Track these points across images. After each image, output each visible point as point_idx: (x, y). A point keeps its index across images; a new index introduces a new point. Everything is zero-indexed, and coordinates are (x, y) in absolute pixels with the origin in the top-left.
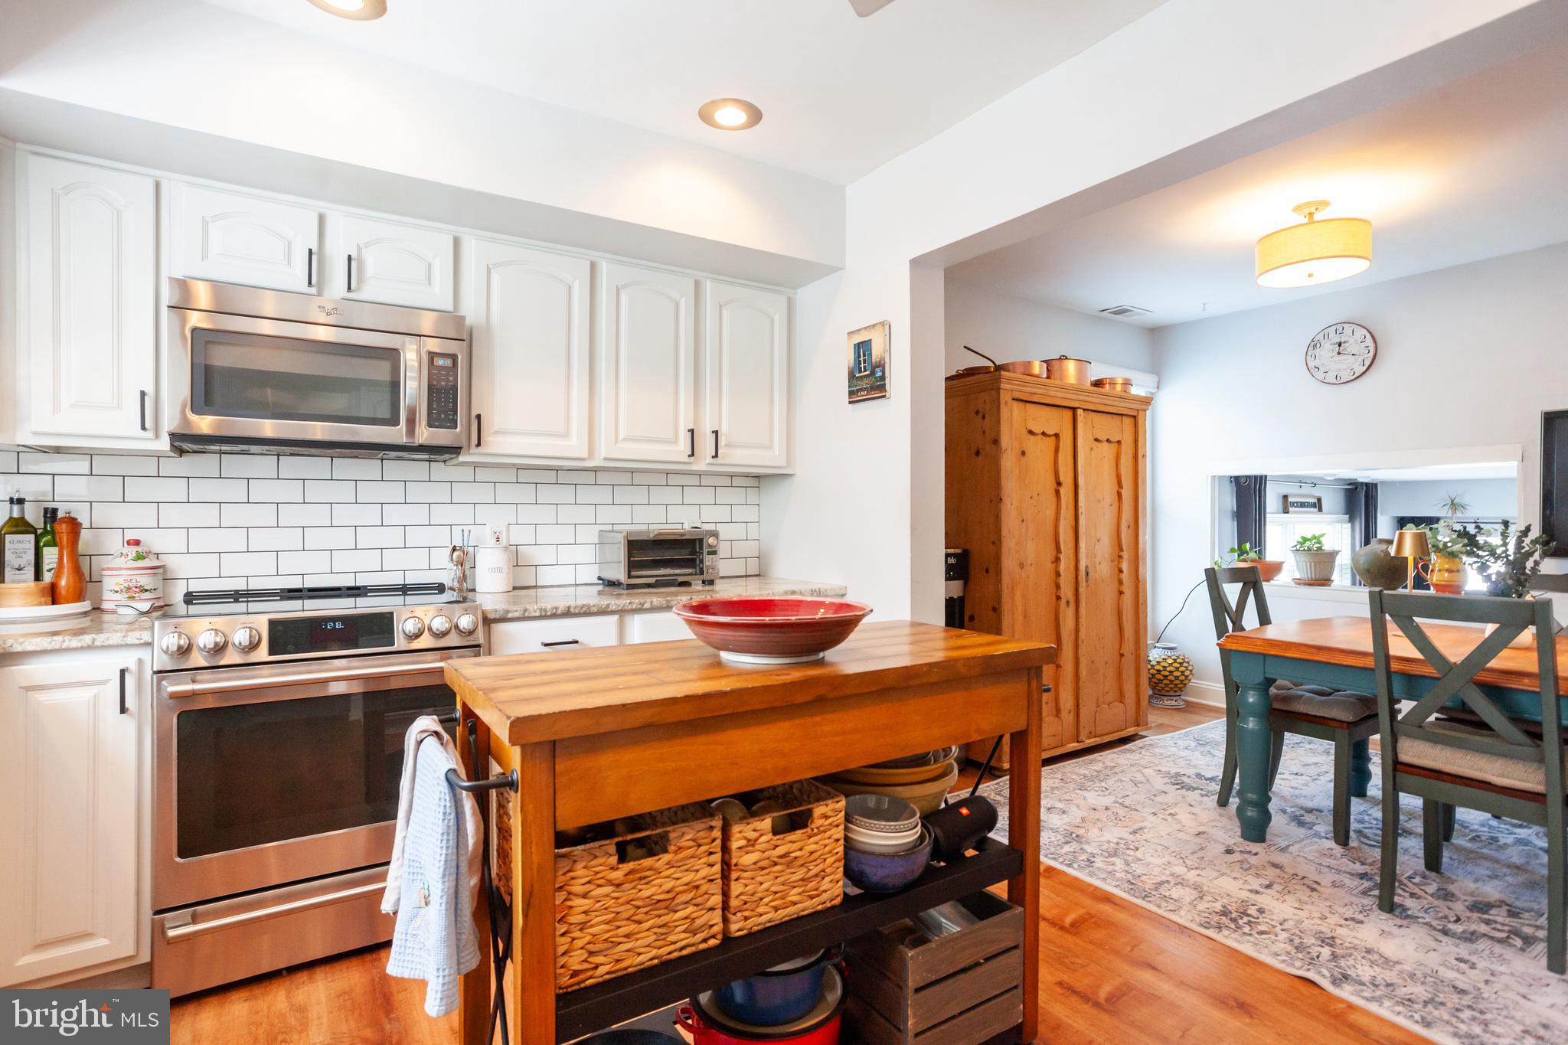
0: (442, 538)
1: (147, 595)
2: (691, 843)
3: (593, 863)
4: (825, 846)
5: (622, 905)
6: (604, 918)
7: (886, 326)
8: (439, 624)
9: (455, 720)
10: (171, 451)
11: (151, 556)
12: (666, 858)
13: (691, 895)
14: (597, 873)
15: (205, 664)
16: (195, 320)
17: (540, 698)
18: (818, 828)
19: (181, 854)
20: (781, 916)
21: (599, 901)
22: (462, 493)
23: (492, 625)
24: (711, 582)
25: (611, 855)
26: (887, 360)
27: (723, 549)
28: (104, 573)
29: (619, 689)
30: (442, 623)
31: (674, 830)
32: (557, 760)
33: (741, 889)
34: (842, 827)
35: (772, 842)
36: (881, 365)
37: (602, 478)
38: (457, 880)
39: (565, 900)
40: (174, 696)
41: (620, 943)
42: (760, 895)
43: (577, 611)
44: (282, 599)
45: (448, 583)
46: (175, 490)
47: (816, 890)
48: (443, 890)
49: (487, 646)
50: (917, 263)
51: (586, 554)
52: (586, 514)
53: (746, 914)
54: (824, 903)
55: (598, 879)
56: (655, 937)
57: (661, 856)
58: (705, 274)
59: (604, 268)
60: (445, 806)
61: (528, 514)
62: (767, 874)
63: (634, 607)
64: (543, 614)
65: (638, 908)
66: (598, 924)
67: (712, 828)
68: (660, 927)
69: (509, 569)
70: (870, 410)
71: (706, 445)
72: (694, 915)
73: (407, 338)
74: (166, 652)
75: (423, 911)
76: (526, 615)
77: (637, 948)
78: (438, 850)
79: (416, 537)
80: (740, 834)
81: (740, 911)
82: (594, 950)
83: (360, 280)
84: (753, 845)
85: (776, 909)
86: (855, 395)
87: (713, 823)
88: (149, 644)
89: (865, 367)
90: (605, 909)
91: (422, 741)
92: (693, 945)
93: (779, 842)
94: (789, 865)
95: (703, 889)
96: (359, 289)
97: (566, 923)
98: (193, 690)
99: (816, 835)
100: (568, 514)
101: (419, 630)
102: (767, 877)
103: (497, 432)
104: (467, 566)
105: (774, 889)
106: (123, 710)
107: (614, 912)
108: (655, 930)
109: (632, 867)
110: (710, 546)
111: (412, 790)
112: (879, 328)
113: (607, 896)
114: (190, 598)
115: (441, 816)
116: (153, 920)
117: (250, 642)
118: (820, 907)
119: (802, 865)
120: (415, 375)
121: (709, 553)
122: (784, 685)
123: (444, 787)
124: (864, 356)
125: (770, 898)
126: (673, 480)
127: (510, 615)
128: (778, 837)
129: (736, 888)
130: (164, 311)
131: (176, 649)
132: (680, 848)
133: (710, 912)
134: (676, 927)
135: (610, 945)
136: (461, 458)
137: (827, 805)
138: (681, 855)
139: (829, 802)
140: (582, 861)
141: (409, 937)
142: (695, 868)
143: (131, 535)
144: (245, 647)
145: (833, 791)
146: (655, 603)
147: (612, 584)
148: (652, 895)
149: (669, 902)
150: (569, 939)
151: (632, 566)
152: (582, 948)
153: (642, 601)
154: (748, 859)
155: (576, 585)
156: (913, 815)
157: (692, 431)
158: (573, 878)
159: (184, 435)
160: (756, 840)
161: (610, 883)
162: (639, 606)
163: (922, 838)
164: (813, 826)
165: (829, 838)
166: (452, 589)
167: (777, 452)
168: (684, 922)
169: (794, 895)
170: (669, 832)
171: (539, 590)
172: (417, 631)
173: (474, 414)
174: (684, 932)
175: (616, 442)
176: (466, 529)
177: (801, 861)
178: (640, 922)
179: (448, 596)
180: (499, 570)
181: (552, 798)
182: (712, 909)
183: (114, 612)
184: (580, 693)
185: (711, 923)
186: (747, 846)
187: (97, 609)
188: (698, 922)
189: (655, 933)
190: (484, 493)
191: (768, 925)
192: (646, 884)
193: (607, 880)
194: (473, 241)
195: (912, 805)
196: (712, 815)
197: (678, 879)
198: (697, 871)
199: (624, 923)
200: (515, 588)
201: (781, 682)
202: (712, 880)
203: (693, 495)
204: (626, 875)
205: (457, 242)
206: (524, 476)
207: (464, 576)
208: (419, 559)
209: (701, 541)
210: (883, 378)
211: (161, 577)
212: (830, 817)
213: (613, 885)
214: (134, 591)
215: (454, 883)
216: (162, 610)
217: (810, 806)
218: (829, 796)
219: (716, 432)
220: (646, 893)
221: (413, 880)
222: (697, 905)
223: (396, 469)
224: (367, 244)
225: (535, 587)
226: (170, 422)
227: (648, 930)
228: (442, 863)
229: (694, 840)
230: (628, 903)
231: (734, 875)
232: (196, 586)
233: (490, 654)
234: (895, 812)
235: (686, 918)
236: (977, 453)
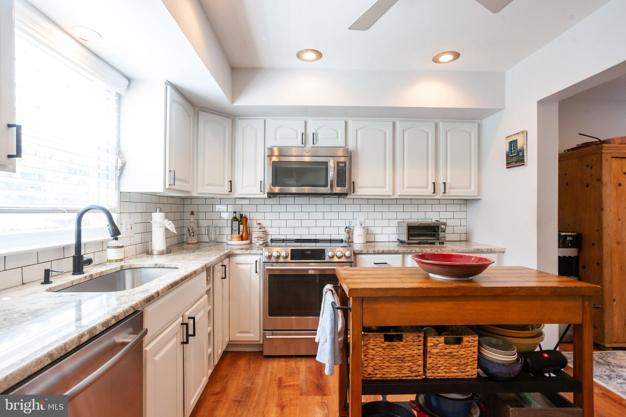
0: (343, 224)
1: (262, 239)
2: (411, 340)
3: (376, 339)
4: (469, 353)
5: (385, 356)
6: (380, 358)
7: (525, 133)
8: (339, 254)
9: (338, 287)
10: (268, 197)
11: (263, 228)
12: (402, 343)
13: (411, 359)
14: (377, 343)
15: (275, 261)
16: (274, 159)
17: (360, 283)
18: (465, 345)
19: (270, 315)
20: (448, 376)
21: (378, 353)
22: (349, 208)
23: (357, 255)
24: (443, 243)
25: (382, 338)
26: (525, 148)
27: (448, 230)
28: (253, 232)
29: (387, 283)
30: (340, 254)
31: (405, 334)
32: (364, 303)
33: (431, 361)
34: (477, 347)
35: (444, 347)
36: (522, 151)
37: (399, 202)
38: (334, 336)
39: (366, 350)
40: (268, 270)
41: (385, 369)
42: (439, 365)
43: (386, 252)
44: (296, 242)
45: (344, 239)
46: (268, 209)
47: (464, 369)
48: (330, 338)
49: (355, 263)
50: (541, 103)
51: (393, 230)
52: (393, 215)
53: (433, 371)
54: (468, 376)
55: (378, 345)
56: (397, 370)
57: (400, 342)
58: (439, 120)
59: (398, 124)
60: (331, 313)
61: (372, 215)
62: (442, 358)
63: (408, 252)
64: (374, 252)
65: (391, 358)
66: (377, 360)
67: (419, 336)
68: (399, 367)
69: (365, 235)
70: (517, 171)
71: (441, 188)
72: (412, 366)
73: (330, 158)
74: (266, 257)
75: (325, 344)
76: (368, 252)
77: (390, 372)
78: (329, 326)
79: (334, 223)
80: (431, 341)
81: (431, 369)
82: (375, 368)
83: (317, 140)
84: (436, 346)
85: (446, 372)
86: (509, 165)
87: (420, 335)
88: (262, 254)
89: (514, 152)
90: (380, 356)
91: (327, 292)
92: (411, 377)
93: (447, 347)
94: (452, 357)
95: (416, 357)
96: (316, 143)
97: (366, 357)
98: (272, 269)
99: (464, 348)
100: (386, 216)
101: (333, 255)
102: (442, 359)
103: (360, 187)
104: (351, 234)
105: (445, 364)
106: (256, 272)
107: (383, 358)
108: (397, 367)
109: (389, 344)
110: (442, 229)
111: (324, 306)
112: (521, 134)
113: (380, 351)
114: (272, 241)
115: (330, 315)
116: (263, 332)
117: (286, 256)
118: (466, 377)
119: (458, 358)
120: (333, 169)
121: (442, 232)
122: (448, 288)
123: (331, 307)
124: (514, 147)
125: (443, 368)
126: (428, 202)
127: (363, 252)
128: (447, 345)
129: (429, 361)
130: (266, 157)
131: (268, 256)
132: (407, 341)
133: (418, 367)
134: (405, 368)
135: (381, 368)
136: (348, 197)
137: (469, 337)
138: (407, 344)
139: (470, 336)
140: (372, 338)
141: (322, 350)
142: (413, 349)
143: (258, 222)
144: (285, 257)
145: (474, 333)
146: (417, 251)
147: (402, 242)
148: (396, 355)
149: (403, 359)
150: (367, 363)
151: (409, 235)
152: (372, 367)
153: (412, 250)
154: (434, 351)
155: (389, 242)
156: (514, 349)
157: (434, 183)
158: (369, 343)
159: (270, 193)
160: (438, 344)
161: (381, 347)
162: (410, 252)
163: (518, 360)
164: (463, 344)
165: (470, 351)
166: (345, 241)
167: (473, 189)
168: (408, 367)
169: (454, 369)
170: (403, 334)
171: (375, 243)
172: (332, 256)
173: (352, 182)
174: (408, 371)
175: (403, 189)
176: (350, 221)
177: (458, 357)
178: (392, 363)
179: (344, 244)
180: (361, 235)
181: (362, 315)
182: (419, 366)
183: (255, 244)
184: (373, 283)
185: (419, 371)
186: (434, 346)
187: (251, 242)
188: (413, 369)
189: (397, 369)
190: (357, 208)
191: (442, 378)
192: (394, 351)
193: (381, 346)
194: (351, 121)
195: (514, 346)
196: (420, 332)
197: (406, 352)
198: (414, 351)
199: (386, 362)
200: (367, 242)
201: (447, 287)
202: (420, 355)
203: (436, 208)
204: (387, 346)
205: (346, 123)
206: (370, 202)
207: (350, 237)
208: (335, 231)
209: (438, 227)
210: (523, 156)
211: (265, 234)
212: (471, 342)
213: (382, 348)
214: (259, 238)
215: (333, 337)
216: (265, 244)
217: (461, 336)
218: (472, 334)
219: (445, 183)
220: (395, 354)
221: (323, 334)
222: (413, 363)
223: (328, 200)
224: (319, 128)
225: (374, 242)
226: (267, 190)
227: (395, 367)
228: (330, 330)
229: (412, 339)
230: (388, 355)
231: (428, 356)
232: (274, 237)
233: (356, 266)
234: (505, 347)
235: (409, 366)
236: (587, 186)
